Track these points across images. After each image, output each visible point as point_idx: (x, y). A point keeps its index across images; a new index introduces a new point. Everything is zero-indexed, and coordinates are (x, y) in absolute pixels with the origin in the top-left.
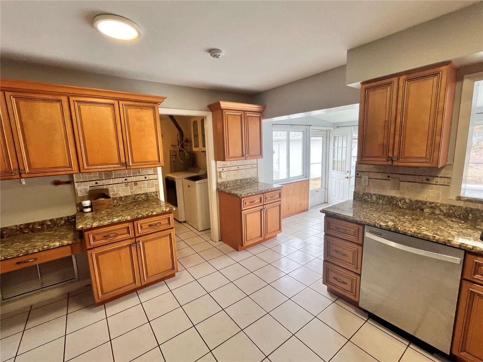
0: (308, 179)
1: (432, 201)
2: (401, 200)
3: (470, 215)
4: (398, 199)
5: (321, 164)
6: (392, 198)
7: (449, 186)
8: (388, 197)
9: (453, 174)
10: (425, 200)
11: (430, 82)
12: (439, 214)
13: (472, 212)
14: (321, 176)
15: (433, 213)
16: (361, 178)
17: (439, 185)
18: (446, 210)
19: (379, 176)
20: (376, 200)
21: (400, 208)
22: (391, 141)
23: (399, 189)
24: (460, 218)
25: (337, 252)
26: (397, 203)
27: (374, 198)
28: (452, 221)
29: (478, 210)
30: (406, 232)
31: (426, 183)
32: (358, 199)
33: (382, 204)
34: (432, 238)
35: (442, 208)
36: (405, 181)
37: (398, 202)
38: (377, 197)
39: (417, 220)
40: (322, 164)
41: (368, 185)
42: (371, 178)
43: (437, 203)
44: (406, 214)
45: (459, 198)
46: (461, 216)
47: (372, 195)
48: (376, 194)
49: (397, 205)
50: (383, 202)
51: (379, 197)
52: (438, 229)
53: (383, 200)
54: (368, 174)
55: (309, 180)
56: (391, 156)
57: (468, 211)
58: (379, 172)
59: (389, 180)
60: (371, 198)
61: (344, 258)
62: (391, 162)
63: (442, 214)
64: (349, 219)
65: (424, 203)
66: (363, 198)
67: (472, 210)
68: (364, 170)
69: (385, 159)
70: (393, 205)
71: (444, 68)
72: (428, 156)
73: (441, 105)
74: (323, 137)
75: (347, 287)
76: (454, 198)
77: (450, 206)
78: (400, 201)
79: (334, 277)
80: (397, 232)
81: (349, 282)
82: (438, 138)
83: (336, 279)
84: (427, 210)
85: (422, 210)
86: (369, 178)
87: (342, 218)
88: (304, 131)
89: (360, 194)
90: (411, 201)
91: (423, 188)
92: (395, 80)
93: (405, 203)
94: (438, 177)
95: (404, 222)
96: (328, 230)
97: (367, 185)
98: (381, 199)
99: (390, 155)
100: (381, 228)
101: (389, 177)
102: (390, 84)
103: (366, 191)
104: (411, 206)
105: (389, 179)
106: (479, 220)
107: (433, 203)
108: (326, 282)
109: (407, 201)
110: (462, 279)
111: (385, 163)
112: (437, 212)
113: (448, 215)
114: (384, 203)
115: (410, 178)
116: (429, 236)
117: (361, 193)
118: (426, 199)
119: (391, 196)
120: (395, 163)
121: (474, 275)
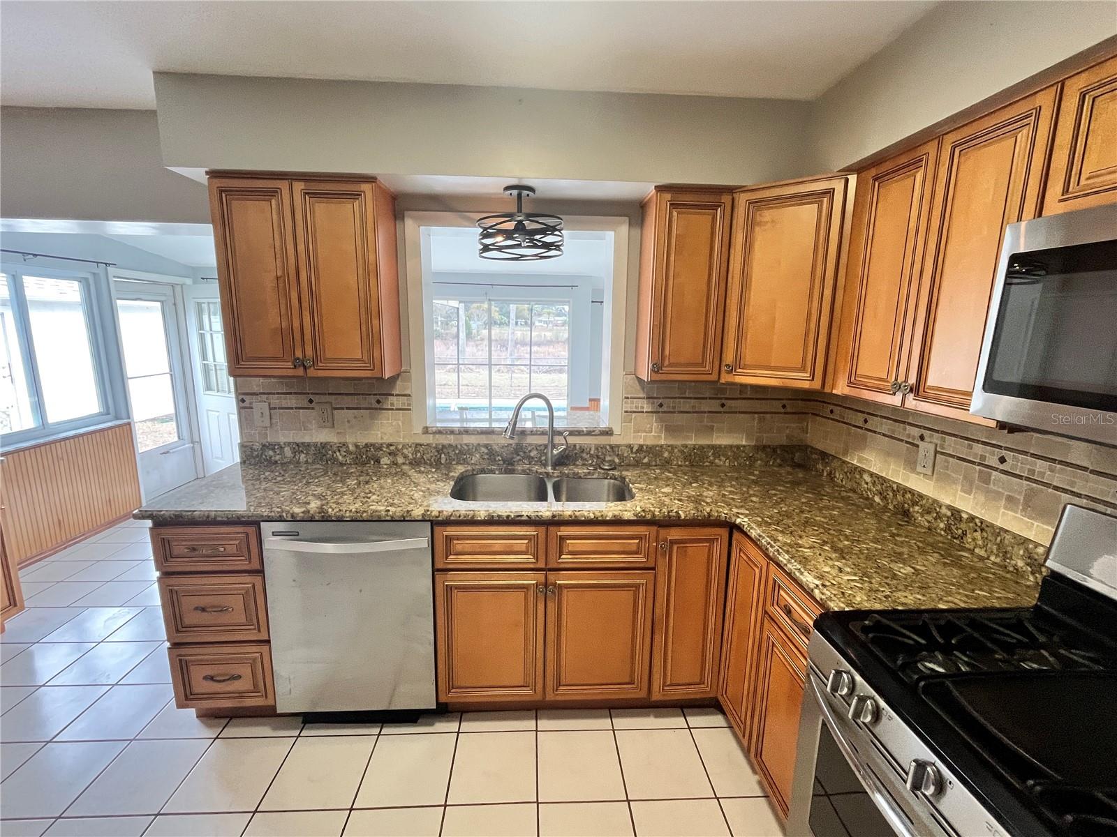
0: (126, 421)
1: (391, 441)
2: (341, 447)
3: (443, 456)
4: (335, 448)
5: (168, 376)
6: (324, 445)
7: (410, 410)
8: (315, 445)
9: (412, 389)
10: (380, 441)
11: (348, 209)
12: (404, 464)
13: (445, 450)
14: (173, 411)
15: (395, 464)
16: (252, 408)
17: (397, 409)
18: (412, 454)
19: (292, 401)
20: (292, 455)
21: (342, 464)
22: (296, 324)
23: (333, 427)
24: (431, 465)
25: (203, 610)
26: (335, 455)
27: (288, 452)
28: (420, 472)
29: (450, 445)
30: (343, 516)
31: (376, 409)
32: (253, 461)
33: (307, 462)
34: (383, 513)
35: (405, 451)
36: (342, 409)
37: (335, 453)
38: (294, 448)
39: (367, 483)
40: (171, 375)
41: (271, 424)
42: (275, 408)
43: (398, 443)
44: (349, 475)
45: (426, 431)
46: (432, 460)
47: (283, 446)
48: (289, 444)
49: (334, 460)
50: (308, 457)
51: (297, 448)
52: (399, 493)
53: (307, 454)
54: (267, 399)
55: (129, 424)
56: (301, 357)
57: (440, 450)
58: (291, 393)
59: (313, 409)
60: (282, 453)
61: (224, 619)
62: (302, 368)
63: (407, 462)
64: (219, 519)
65: (379, 448)
66: (264, 457)
67: (444, 446)
68: (256, 389)
69: (290, 365)
70: (327, 461)
71: (366, 187)
72: (366, 358)
73: (372, 257)
74: (162, 302)
75: (243, 685)
76: (420, 431)
77: (417, 445)
78: (339, 451)
79: (205, 678)
80: (326, 519)
81: (246, 671)
82: (375, 322)
83: (212, 678)
84: (385, 460)
85: (378, 461)
86: (270, 409)
87: (201, 519)
88: (86, 279)
89: (254, 447)
90: (357, 446)
91: (372, 418)
92: (284, 185)
93: (348, 452)
94: (393, 395)
95: (342, 493)
96: (166, 561)
97: (269, 425)
98: (302, 452)
99: (299, 354)
100: (294, 519)
101: (311, 401)
102: (274, 192)
103: (269, 440)
104: (359, 457)
105: (311, 406)
106: (454, 463)
107: (391, 445)
108: (187, 698)
109: (351, 448)
110: (435, 570)
111: (291, 372)
112: (400, 460)
113: (415, 463)
114: (309, 460)
115: (348, 401)
116: (380, 511)
117: (257, 446)
118: (382, 438)
119: (321, 443)
120: (312, 372)
121: (447, 558)
